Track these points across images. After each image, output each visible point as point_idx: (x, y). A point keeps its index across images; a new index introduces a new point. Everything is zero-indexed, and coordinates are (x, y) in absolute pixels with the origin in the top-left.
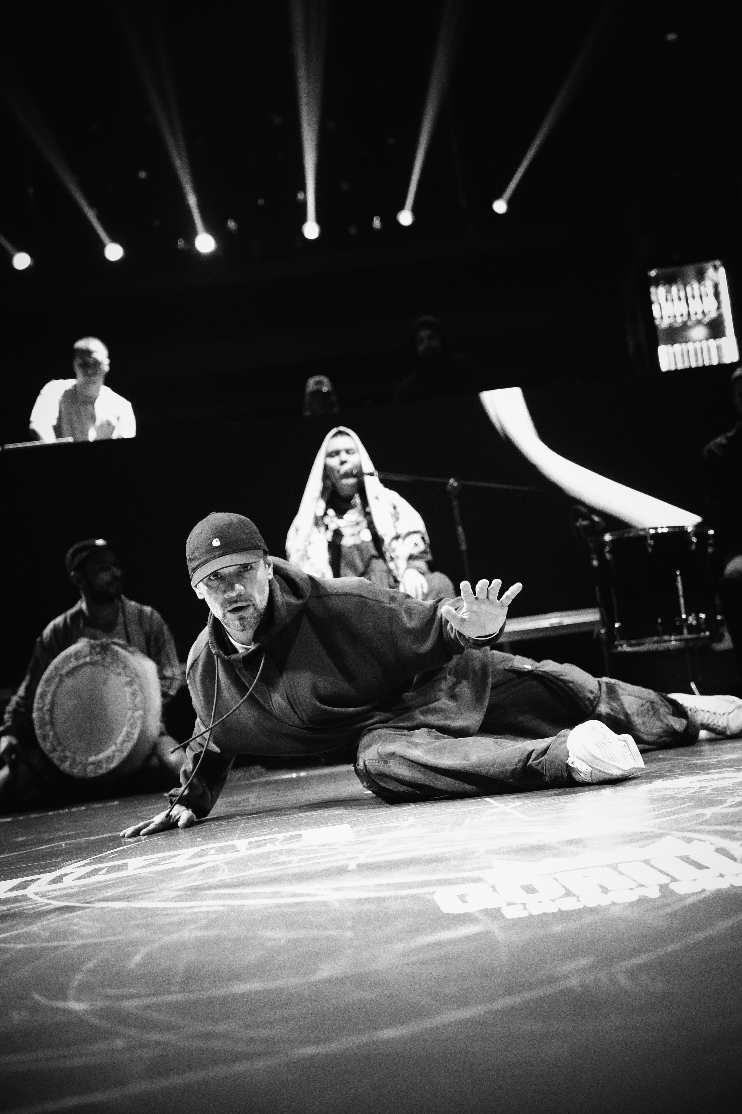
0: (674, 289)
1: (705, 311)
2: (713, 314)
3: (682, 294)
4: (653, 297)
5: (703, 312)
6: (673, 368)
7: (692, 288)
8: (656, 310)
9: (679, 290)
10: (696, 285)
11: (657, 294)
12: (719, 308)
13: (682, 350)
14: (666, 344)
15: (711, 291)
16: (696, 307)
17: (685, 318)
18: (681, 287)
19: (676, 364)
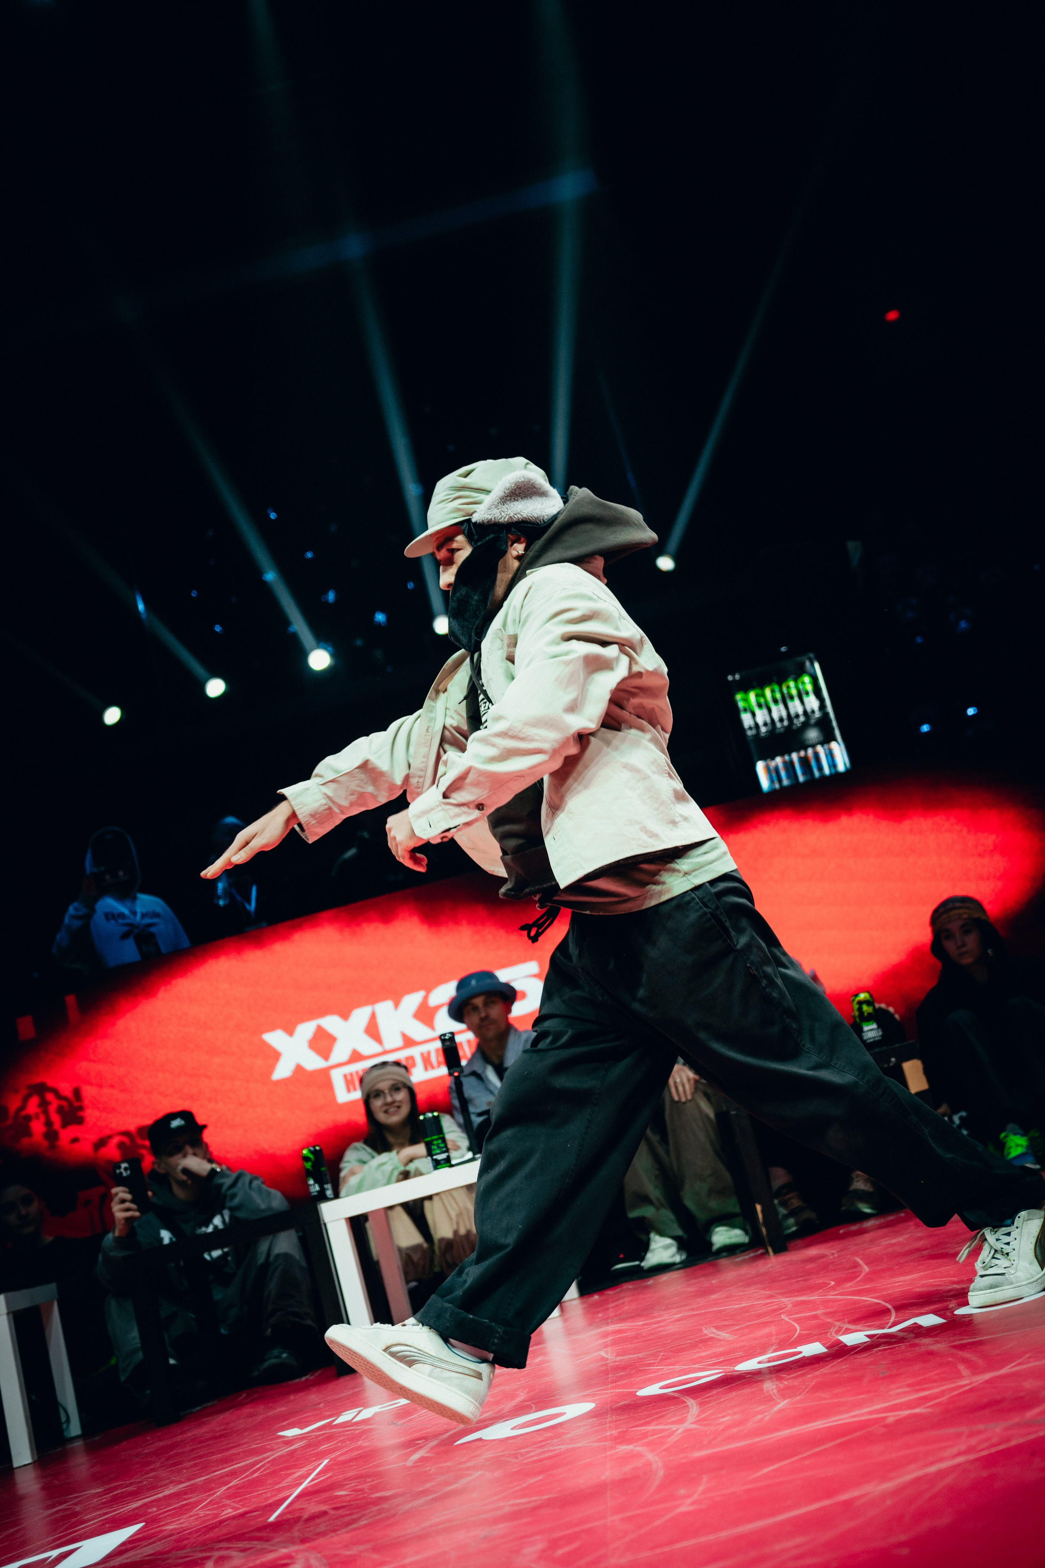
0: (768, 692)
1: (809, 710)
2: (818, 714)
3: (778, 696)
4: (741, 704)
5: (805, 713)
6: (777, 786)
7: (788, 687)
8: (747, 720)
9: (773, 691)
10: (792, 684)
11: (746, 700)
12: (822, 707)
13: (785, 763)
14: (763, 758)
15: (809, 687)
16: (796, 707)
17: (786, 723)
18: (776, 687)
19: (780, 780)
